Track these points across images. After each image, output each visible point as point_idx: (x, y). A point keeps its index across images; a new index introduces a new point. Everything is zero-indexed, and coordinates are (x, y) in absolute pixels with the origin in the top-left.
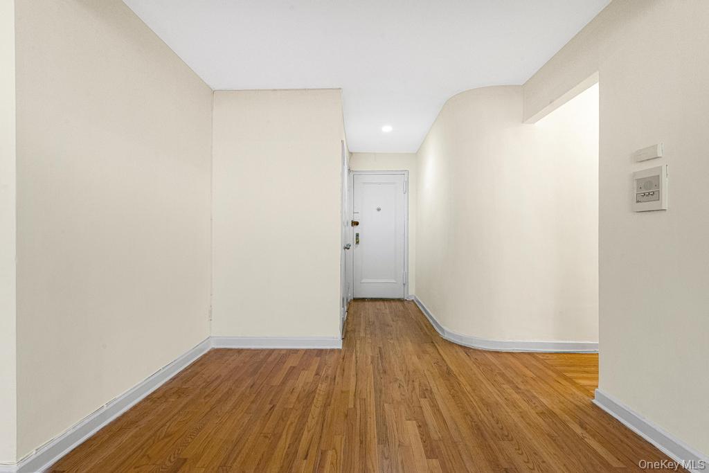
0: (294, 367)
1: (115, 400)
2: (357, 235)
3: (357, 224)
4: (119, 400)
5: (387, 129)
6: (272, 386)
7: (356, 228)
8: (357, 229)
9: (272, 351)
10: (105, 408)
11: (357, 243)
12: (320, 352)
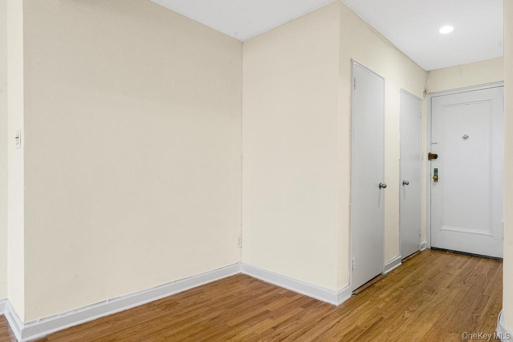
0: (269, 311)
1: (120, 297)
2: (436, 171)
3: (435, 157)
4: (122, 298)
5: (446, 30)
6: (226, 325)
7: (434, 161)
8: (435, 163)
9: (276, 287)
10: (107, 303)
11: (436, 180)
12: (313, 303)
